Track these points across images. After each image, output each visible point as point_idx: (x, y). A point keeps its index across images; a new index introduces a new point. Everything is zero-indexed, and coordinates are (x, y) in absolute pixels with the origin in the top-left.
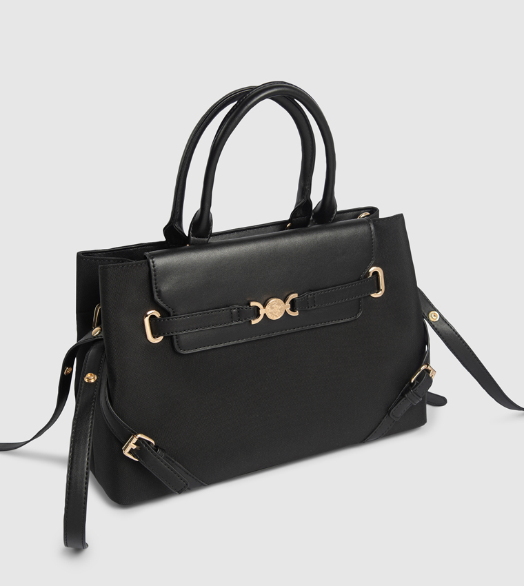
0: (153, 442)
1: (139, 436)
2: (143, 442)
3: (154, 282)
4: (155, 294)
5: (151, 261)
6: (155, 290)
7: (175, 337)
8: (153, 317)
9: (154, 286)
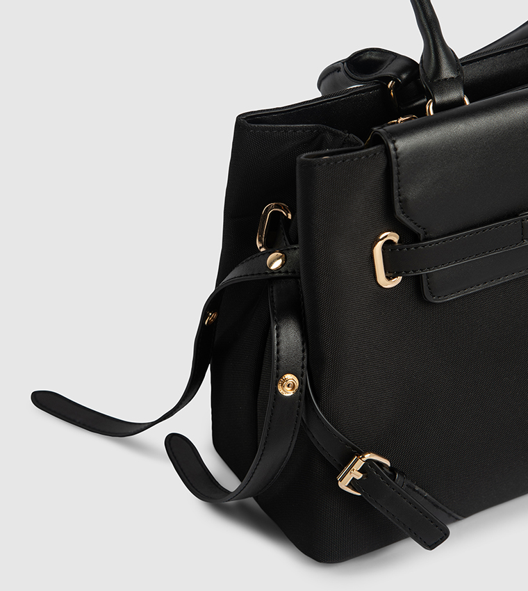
0: (388, 463)
1: (367, 456)
2: (372, 465)
3: (395, 184)
4: (397, 206)
5: (391, 146)
6: (396, 198)
7: (424, 278)
8: (389, 242)
9: (396, 192)
